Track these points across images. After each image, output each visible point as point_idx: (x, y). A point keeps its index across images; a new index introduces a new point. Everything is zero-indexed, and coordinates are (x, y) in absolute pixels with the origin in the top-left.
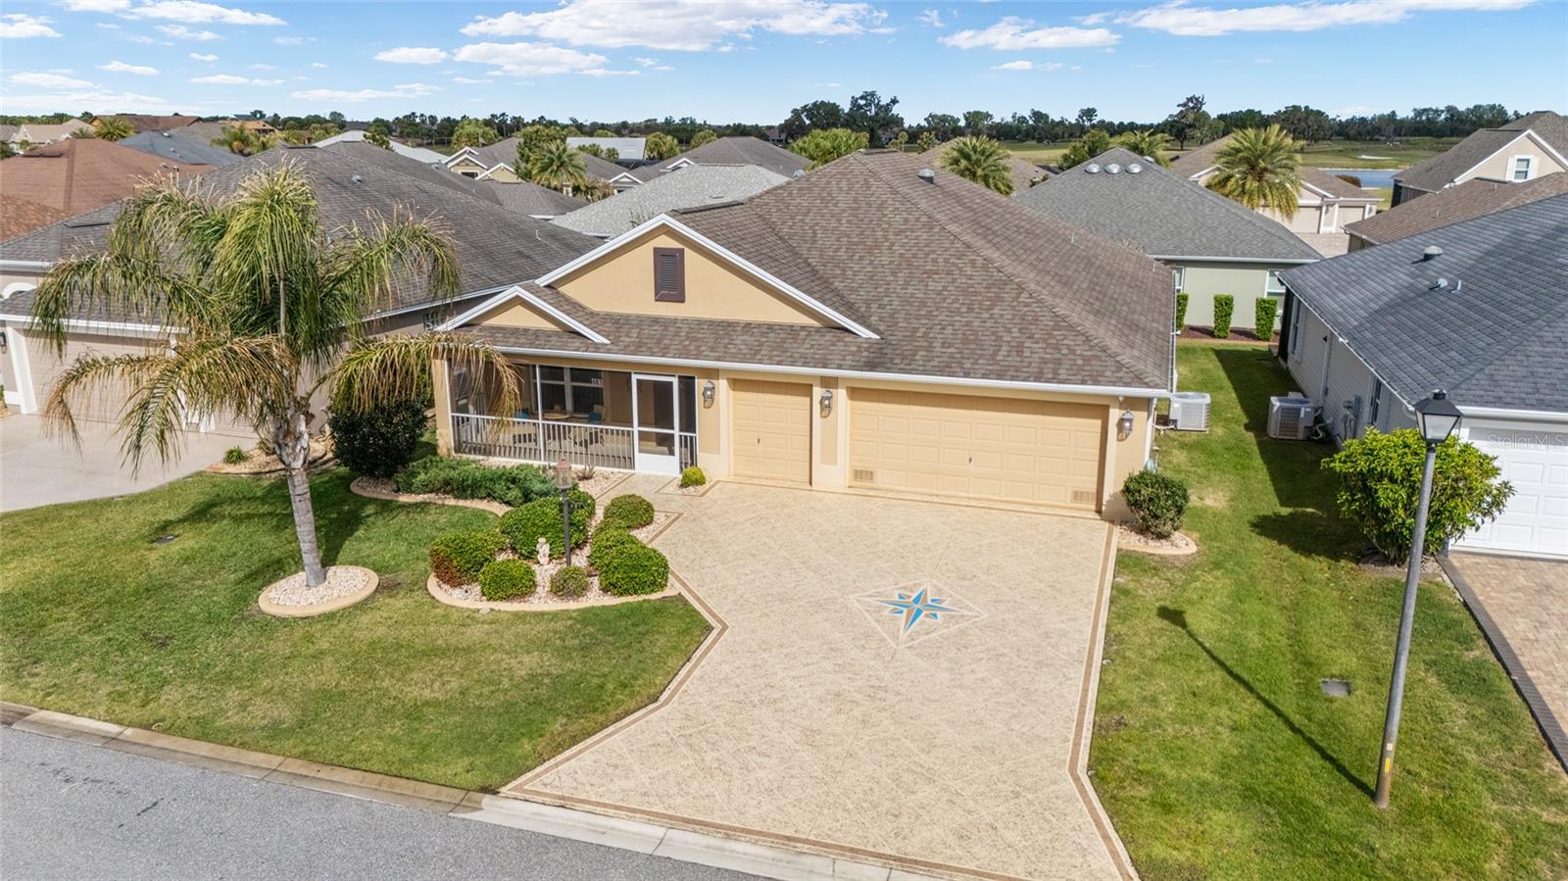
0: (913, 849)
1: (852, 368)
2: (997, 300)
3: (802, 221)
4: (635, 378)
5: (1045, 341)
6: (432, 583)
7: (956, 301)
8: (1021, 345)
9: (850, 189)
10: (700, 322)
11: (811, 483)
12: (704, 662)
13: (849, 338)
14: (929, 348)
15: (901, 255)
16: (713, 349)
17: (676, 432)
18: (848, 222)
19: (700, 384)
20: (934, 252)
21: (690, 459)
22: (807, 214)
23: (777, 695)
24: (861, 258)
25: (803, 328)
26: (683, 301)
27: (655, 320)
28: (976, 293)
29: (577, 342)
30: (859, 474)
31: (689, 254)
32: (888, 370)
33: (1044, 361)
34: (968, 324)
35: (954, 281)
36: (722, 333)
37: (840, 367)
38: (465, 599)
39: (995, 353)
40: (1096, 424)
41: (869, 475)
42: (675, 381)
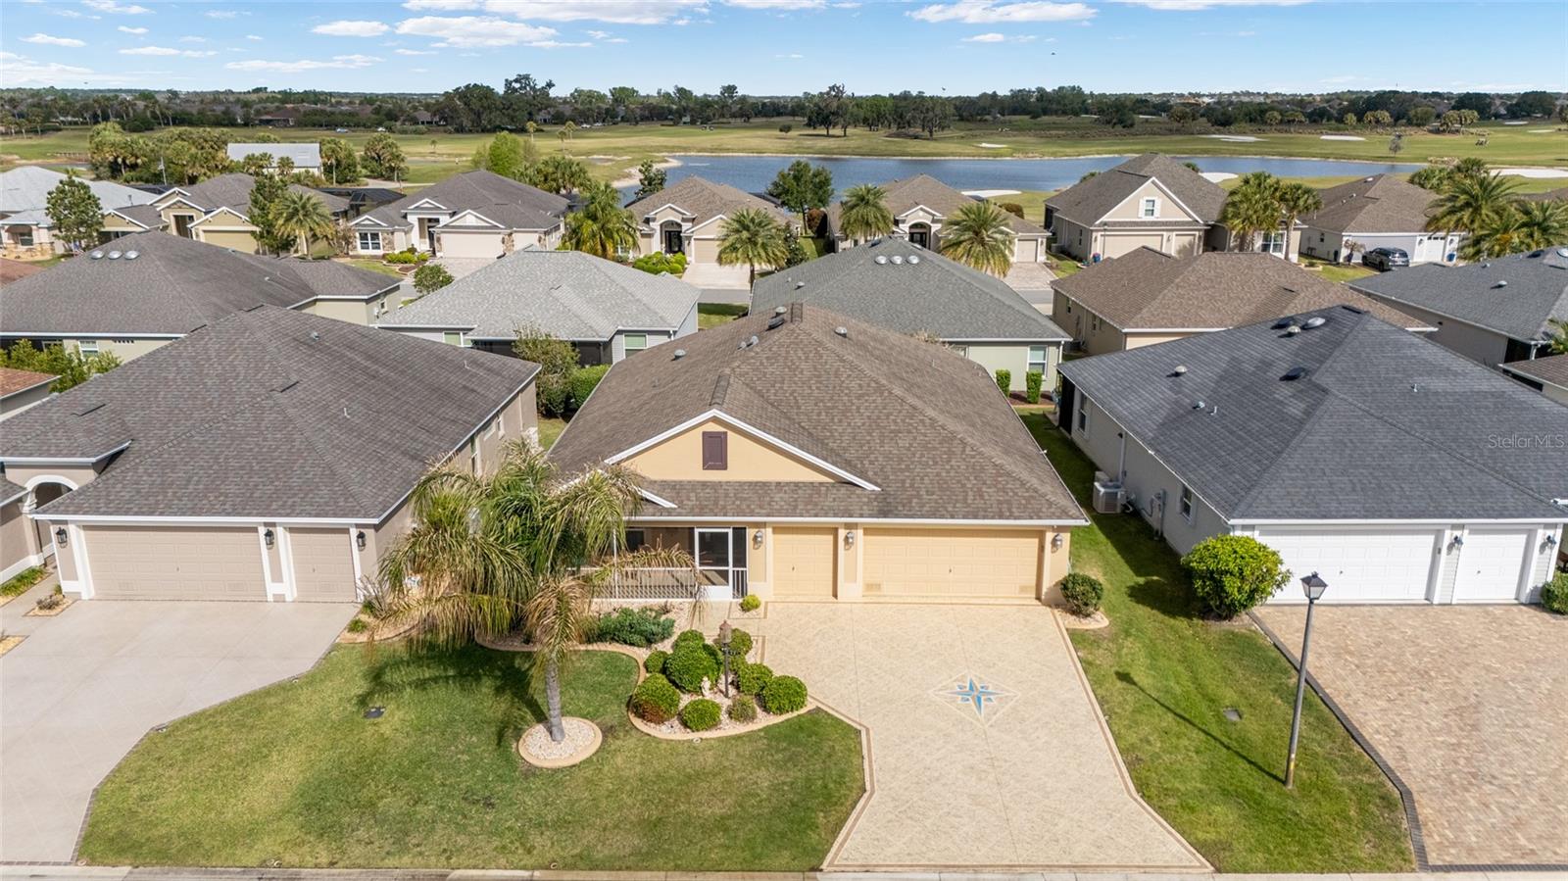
0: (1079, 860)
1: (871, 516)
2: (951, 453)
3: (781, 388)
4: (697, 531)
5: (995, 486)
6: (638, 722)
7: (922, 456)
8: (980, 490)
9: (807, 358)
10: (741, 484)
11: (835, 595)
12: (874, 758)
13: (859, 491)
14: (919, 496)
15: (869, 417)
16: (761, 507)
17: (730, 568)
18: (818, 388)
19: (750, 533)
20: (891, 414)
21: (740, 588)
22: (782, 382)
23: (936, 774)
24: (840, 421)
25: (821, 484)
26: (726, 468)
27: (704, 484)
28: (935, 449)
29: (650, 508)
30: (869, 587)
31: (731, 435)
32: (897, 516)
33: (1000, 503)
34: (938, 474)
35: (915, 438)
36: (761, 494)
37: (861, 516)
38: (669, 732)
39: (965, 499)
40: (1035, 541)
41: (878, 586)
42: (730, 532)
